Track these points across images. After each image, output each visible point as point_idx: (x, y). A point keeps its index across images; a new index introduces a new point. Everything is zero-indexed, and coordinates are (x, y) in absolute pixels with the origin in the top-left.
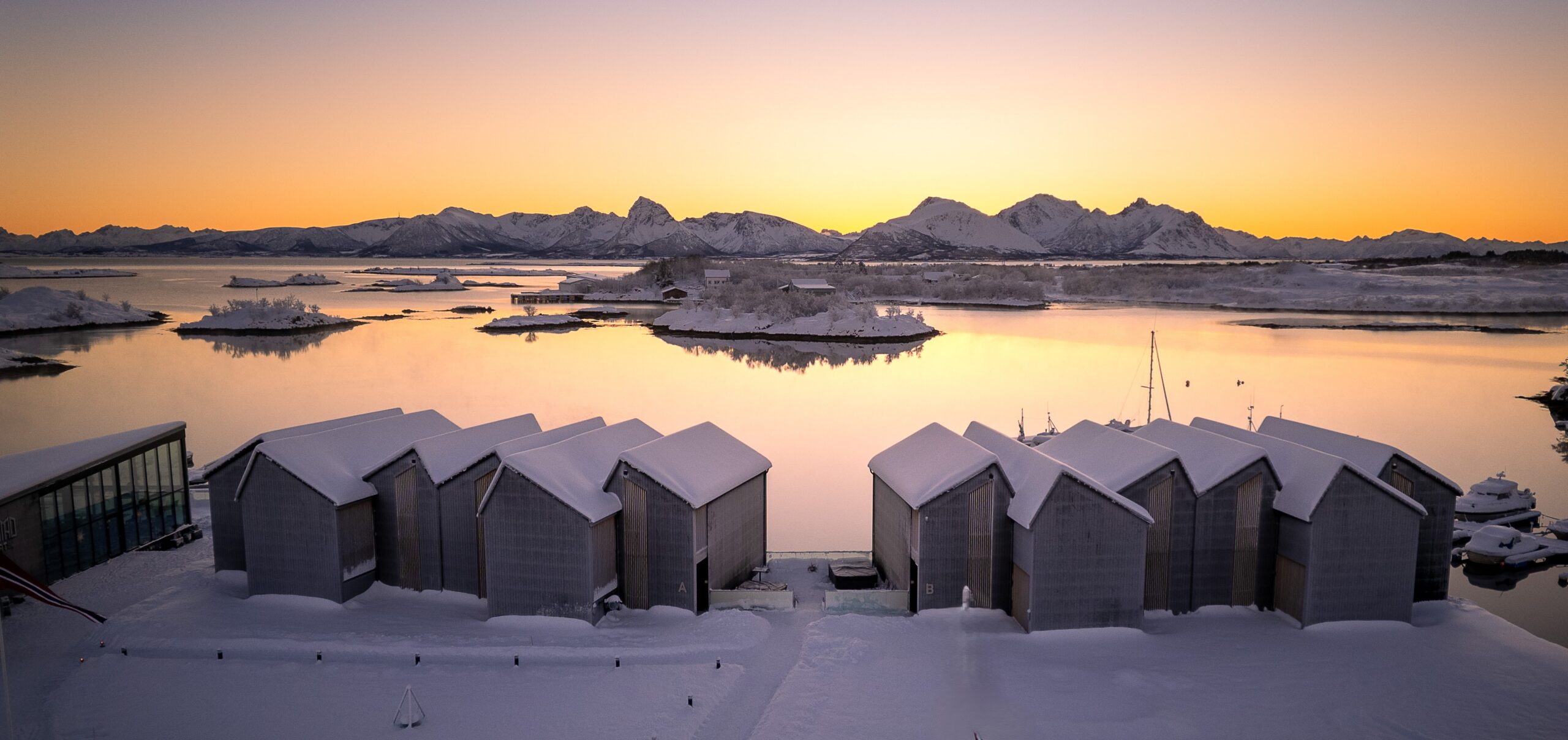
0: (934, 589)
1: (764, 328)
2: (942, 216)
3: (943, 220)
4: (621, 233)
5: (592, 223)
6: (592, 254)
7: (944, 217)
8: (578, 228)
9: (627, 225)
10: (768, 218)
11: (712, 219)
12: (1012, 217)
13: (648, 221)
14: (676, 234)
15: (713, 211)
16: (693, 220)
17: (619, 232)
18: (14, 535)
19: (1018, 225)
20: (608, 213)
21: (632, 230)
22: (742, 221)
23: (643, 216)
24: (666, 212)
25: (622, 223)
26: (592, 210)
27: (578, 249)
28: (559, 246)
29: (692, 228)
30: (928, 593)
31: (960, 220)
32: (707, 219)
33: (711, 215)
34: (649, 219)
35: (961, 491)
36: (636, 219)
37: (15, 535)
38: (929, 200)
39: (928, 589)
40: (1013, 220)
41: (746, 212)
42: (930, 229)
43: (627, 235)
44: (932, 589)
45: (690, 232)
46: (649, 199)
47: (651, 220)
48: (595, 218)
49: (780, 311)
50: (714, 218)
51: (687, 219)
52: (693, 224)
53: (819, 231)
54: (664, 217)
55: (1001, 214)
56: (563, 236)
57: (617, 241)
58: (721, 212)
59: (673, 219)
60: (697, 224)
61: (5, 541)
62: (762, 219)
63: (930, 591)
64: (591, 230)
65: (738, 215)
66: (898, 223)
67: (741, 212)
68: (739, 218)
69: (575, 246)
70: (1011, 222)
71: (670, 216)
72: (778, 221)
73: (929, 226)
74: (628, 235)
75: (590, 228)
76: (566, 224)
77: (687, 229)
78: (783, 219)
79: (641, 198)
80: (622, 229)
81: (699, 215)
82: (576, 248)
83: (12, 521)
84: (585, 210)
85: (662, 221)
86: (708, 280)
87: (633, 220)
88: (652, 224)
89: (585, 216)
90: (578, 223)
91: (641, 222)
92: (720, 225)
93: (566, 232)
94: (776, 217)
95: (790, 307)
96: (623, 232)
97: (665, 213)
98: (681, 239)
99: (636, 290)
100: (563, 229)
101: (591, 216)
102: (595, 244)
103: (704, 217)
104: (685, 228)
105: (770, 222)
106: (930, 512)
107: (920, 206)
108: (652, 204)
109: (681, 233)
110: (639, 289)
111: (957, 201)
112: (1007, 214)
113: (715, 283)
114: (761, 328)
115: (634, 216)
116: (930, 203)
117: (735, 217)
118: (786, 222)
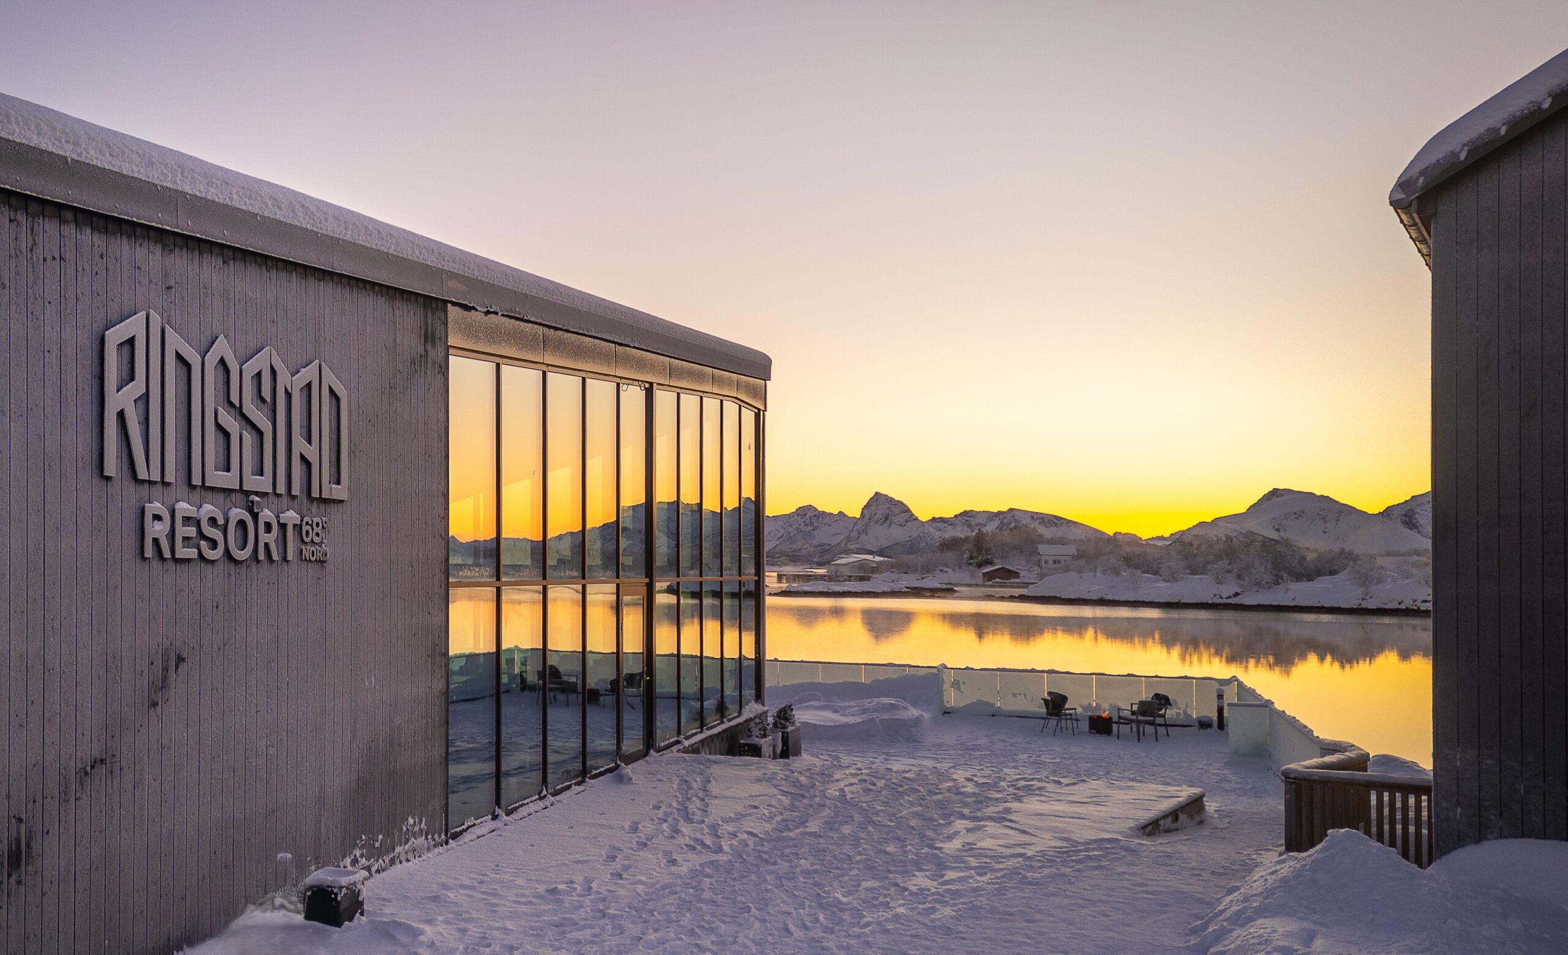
1: (1230, 597)
2: (1295, 513)
3: (1297, 518)
4: (852, 535)
5: (816, 524)
6: (816, 560)
7: (1299, 515)
8: (799, 530)
9: (859, 526)
10: (1041, 516)
11: (966, 518)
12: (1406, 515)
13: (884, 521)
14: (920, 537)
15: (968, 509)
16: (942, 520)
17: (849, 535)
19: (1417, 527)
20: (836, 512)
21: (864, 531)
22: (1005, 521)
23: (879, 515)
24: (907, 510)
25: (852, 524)
26: (816, 509)
27: (799, 554)
28: (776, 550)
29: (940, 530)
31: (1324, 519)
32: (960, 518)
33: (965, 513)
34: (886, 518)
36: (870, 519)
38: (1275, 493)
40: (1407, 519)
41: (1011, 510)
42: (1278, 530)
43: (858, 538)
45: (938, 534)
46: (886, 495)
47: (889, 521)
48: (820, 519)
49: (1253, 571)
50: (969, 517)
51: (934, 518)
52: (941, 525)
53: (1111, 534)
54: (905, 516)
55: (1388, 512)
56: (781, 540)
57: (846, 544)
58: (978, 510)
59: (916, 519)
60: (946, 525)
62: (1033, 518)
64: (815, 532)
65: (1000, 513)
66: (1230, 523)
67: (1005, 509)
68: (1001, 516)
69: (795, 550)
70: (1405, 523)
71: (912, 515)
72: (1055, 521)
73: (1277, 527)
74: (860, 538)
75: (813, 530)
76: (785, 526)
77: (934, 531)
78: (1061, 518)
79: (877, 494)
80: (852, 531)
81: (949, 514)
82: (797, 554)
84: (809, 509)
85: (903, 521)
86: (1043, 558)
87: (866, 519)
88: (891, 524)
89: (808, 516)
90: (800, 525)
91: (876, 522)
92: (976, 525)
93: (785, 535)
94: (1052, 515)
95: (1270, 566)
96: (854, 534)
97: (907, 512)
98: (926, 542)
99: (941, 571)
100: (782, 531)
101: (815, 516)
102: (821, 548)
103: (956, 516)
104: (931, 529)
105: (1044, 522)
107: (1260, 501)
108: (891, 500)
109: (926, 536)
110: (946, 569)
111: (1318, 493)
112: (1396, 512)
113: (1055, 562)
114: (1223, 596)
115: (867, 516)
116: (1277, 497)
117: (996, 516)
118: (1066, 522)
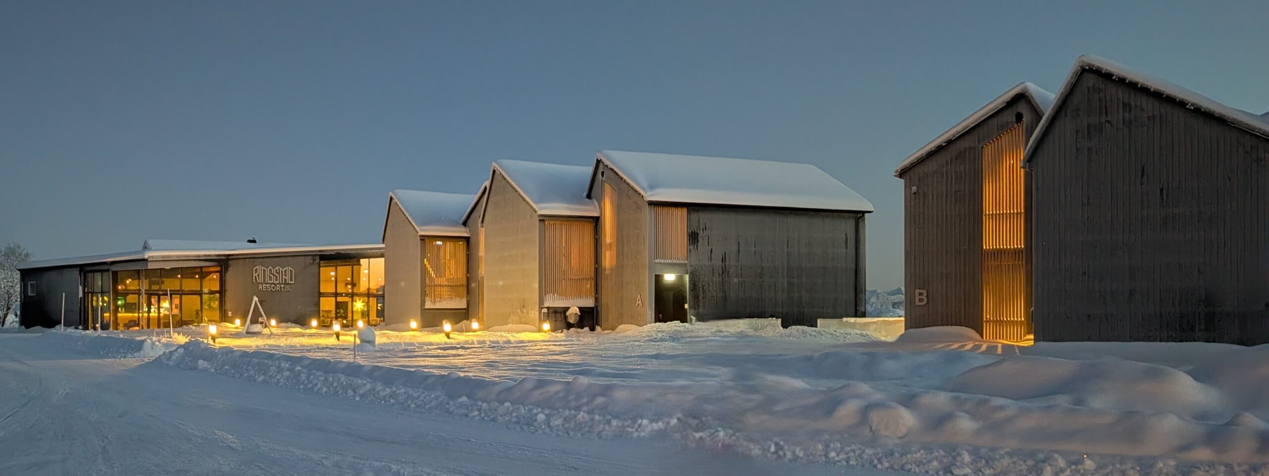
0: (927, 297)
18: (291, 282)
30: (917, 303)
35: (965, 144)
37: (293, 282)
39: (917, 297)
44: (924, 297)
61: (283, 284)
63: (921, 300)
83: (291, 270)
106: (919, 180)
